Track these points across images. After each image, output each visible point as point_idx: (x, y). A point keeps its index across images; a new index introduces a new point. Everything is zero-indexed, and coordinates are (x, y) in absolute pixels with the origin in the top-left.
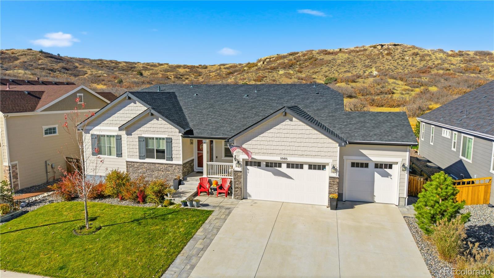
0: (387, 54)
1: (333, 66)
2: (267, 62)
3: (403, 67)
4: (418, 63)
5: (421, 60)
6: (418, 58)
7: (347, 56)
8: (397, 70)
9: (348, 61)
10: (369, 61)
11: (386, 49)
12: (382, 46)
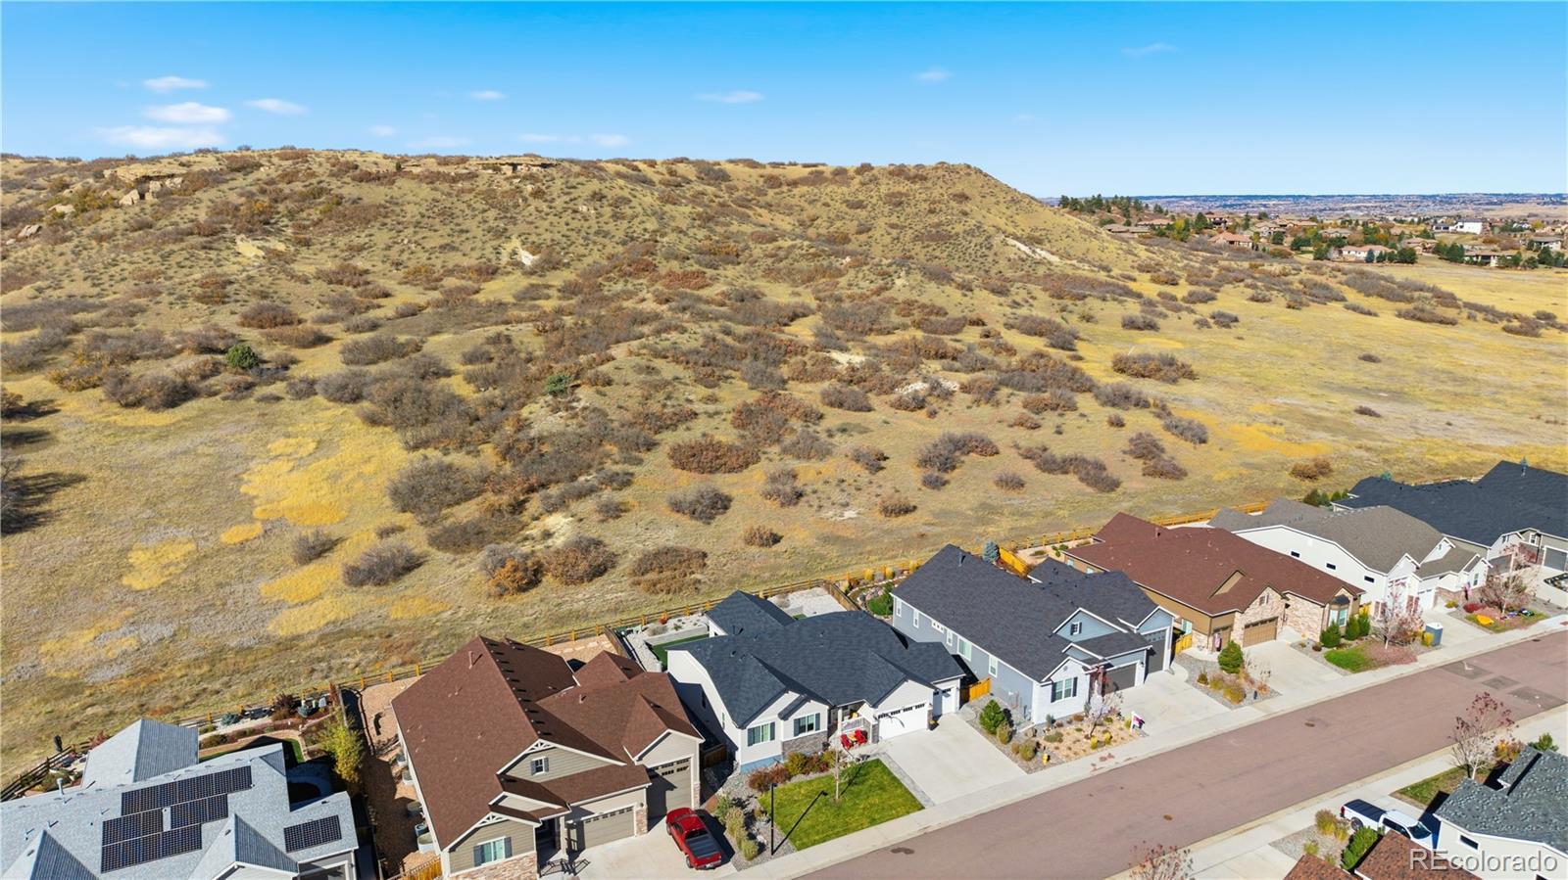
0: (538, 194)
1: (400, 227)
2: (158, 195)
3: (585, 239)
4: (611, 227)
5: (616, 217)
6: (607, 211)
7: (425, 191)
8: (573, 247)
9: (436, 210)
10: (492, 214)
11: (525, 178)
12: (514, 166)
